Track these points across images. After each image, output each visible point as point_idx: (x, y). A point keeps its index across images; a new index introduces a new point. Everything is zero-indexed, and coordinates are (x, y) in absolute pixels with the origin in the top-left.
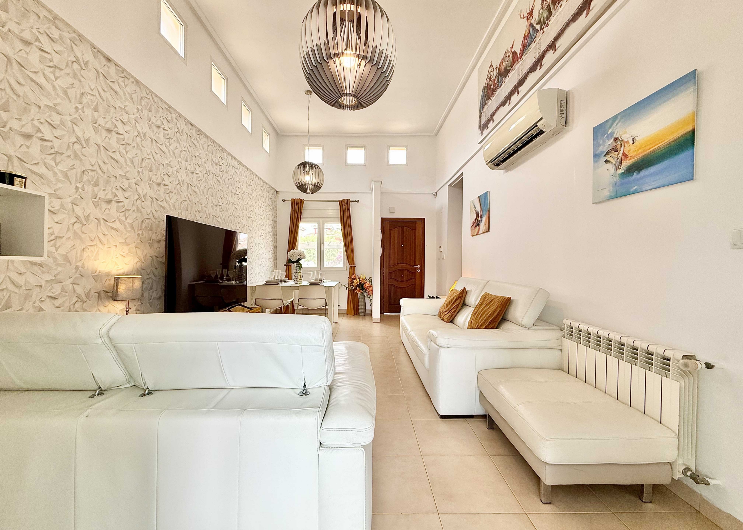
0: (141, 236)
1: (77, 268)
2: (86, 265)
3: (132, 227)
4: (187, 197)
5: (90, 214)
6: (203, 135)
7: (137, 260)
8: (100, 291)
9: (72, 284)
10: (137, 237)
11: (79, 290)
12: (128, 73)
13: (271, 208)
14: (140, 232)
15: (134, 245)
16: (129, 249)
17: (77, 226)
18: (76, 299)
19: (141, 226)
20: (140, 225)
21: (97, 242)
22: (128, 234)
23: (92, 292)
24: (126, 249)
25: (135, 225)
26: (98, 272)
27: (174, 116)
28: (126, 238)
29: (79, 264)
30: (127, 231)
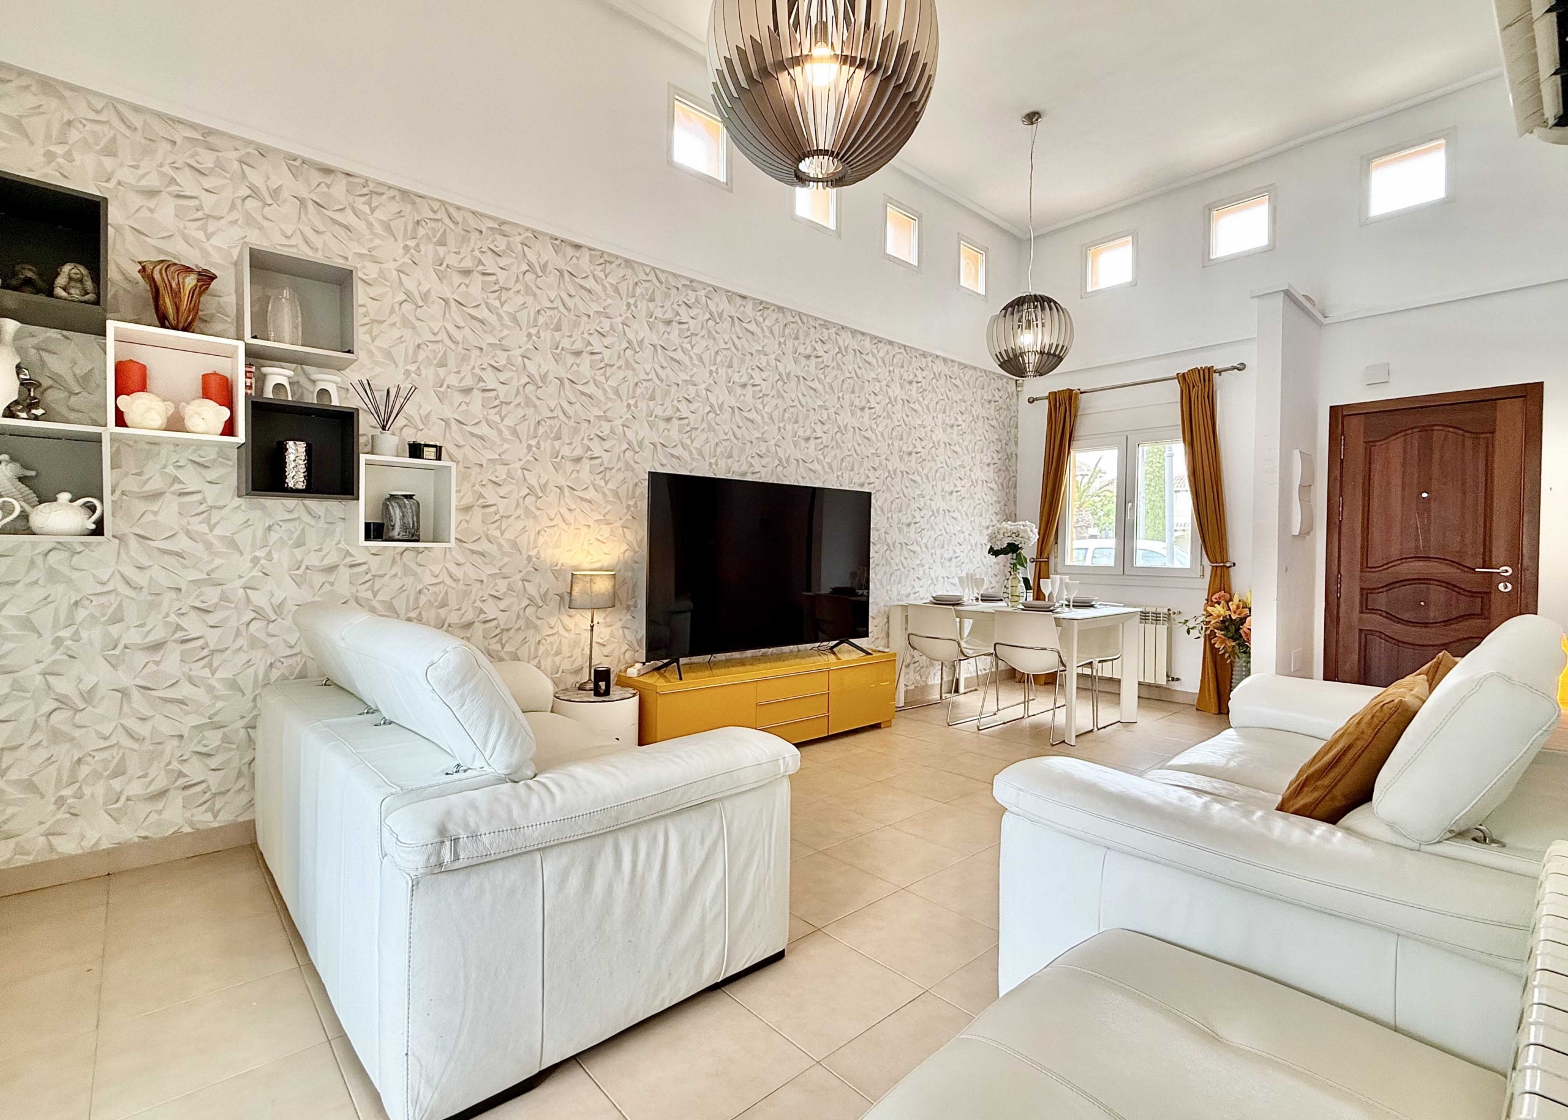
0: (632, 509)
1: (529, 558)
2: (542, 555)
3: (616, 494)
4: (731, 433)
5: (548, 480)
6: (772, 308)
7: (625, 547)
8: (563, 594)
9: (523, 580)
10: (625, 510)
11: (532, 590)
12: (610, 254)
13: (994, 423)
14: (631, 503)
15: (620, 523)
16: (611, 530)
17: (530, 500)
18: (528, 602)
19: (634, 492)
20: (631, 490)
21: (558, 521)
22: (609, 507)
23: (551, 594)
24: (606, 530)
25: (623, 491)
26: (560, 564)
27: (702, 293)
28: (607, 514)
29: (533, 553)
30: (607, 502)
